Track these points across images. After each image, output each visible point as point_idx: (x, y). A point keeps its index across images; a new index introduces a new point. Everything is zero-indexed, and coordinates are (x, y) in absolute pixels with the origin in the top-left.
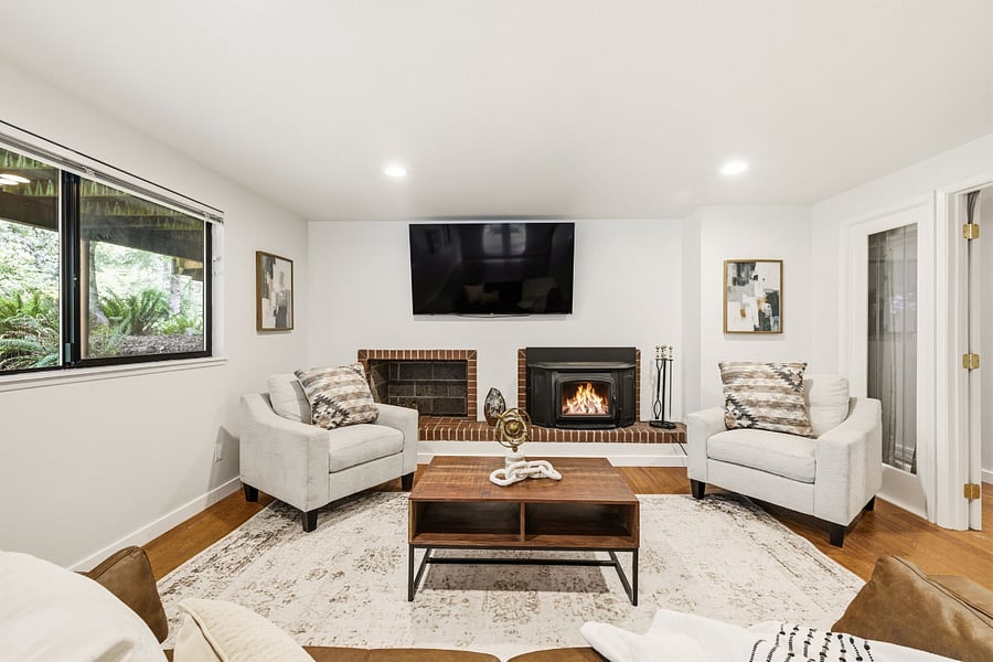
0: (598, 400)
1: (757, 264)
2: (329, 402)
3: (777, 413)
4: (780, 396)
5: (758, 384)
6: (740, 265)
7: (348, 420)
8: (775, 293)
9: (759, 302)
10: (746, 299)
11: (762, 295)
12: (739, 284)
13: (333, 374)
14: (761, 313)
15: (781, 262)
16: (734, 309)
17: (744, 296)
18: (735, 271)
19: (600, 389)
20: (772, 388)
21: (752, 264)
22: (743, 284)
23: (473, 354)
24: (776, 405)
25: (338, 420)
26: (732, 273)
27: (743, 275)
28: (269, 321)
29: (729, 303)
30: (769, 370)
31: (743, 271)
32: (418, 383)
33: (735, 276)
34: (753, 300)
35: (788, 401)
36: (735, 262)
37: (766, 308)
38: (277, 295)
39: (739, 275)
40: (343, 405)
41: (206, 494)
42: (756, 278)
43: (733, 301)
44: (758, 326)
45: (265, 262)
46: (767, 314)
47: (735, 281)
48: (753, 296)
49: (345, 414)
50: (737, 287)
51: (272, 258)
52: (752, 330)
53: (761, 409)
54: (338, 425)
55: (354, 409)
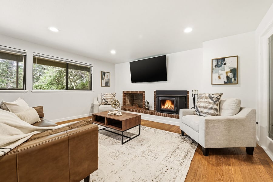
0: (172, 106)
1: (226, 58)
2: (104, 99)
3: (206, 110)
4: (207, 104)
5: (203, 101)
6: (218, 60)
7: (108, 104)
8: (235, 69)
9: (227, 73)
10: (221, 72)
11: (228, 70)
12: (218, 67)
13: (107, 94)
14: (228, 77)
15: (237, 56)
16: (216, 76)
17: (220, 71)
18: (216, 62)
19: (173, 102)
20: (206, 102)
21: (223, 59)
22: (220, 67)
23: (144, 92)
24: (206, 108)
25: (106, 103)
26: (215, 63)
27: (219, 63)
28: (104, 84)
29: (213, 74)
30: (207, 96)
31: (220, 62)
32: (140, 100)
33: (216, 64)
34: (224, 72)
35: (210, 106)
36: (216, 59)
37: (230, 75)
38: (106, 80)
39: (218, 63)
40: (107, 100)
41: (88, 114)
42: (225, 64)
43: (215, 73)
44: (226, 82)
45: (103, 74)
46: (231, 77)
47: (216, 66)
48: (224, 70)
49: (107, 102)
50: (217, 68)
51: (104, 73)
52: (224, 83)
53: (201, 109)
54: (106, 104)
55: (109, 101)
